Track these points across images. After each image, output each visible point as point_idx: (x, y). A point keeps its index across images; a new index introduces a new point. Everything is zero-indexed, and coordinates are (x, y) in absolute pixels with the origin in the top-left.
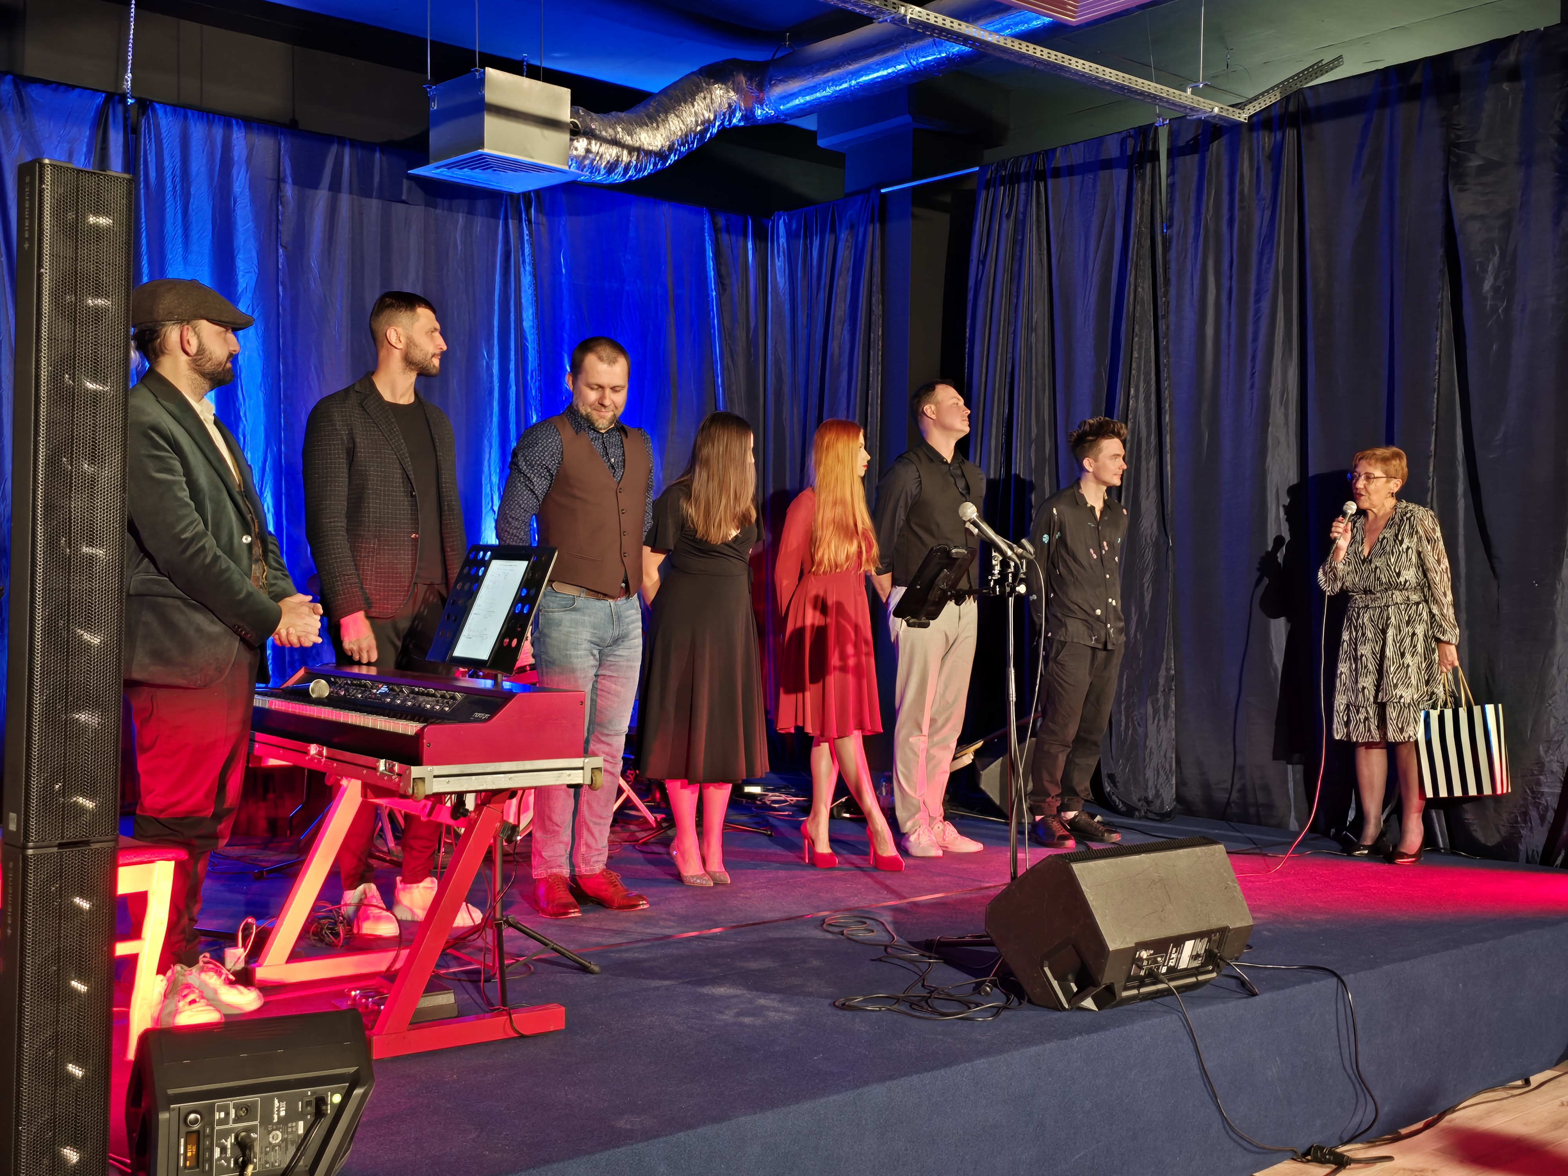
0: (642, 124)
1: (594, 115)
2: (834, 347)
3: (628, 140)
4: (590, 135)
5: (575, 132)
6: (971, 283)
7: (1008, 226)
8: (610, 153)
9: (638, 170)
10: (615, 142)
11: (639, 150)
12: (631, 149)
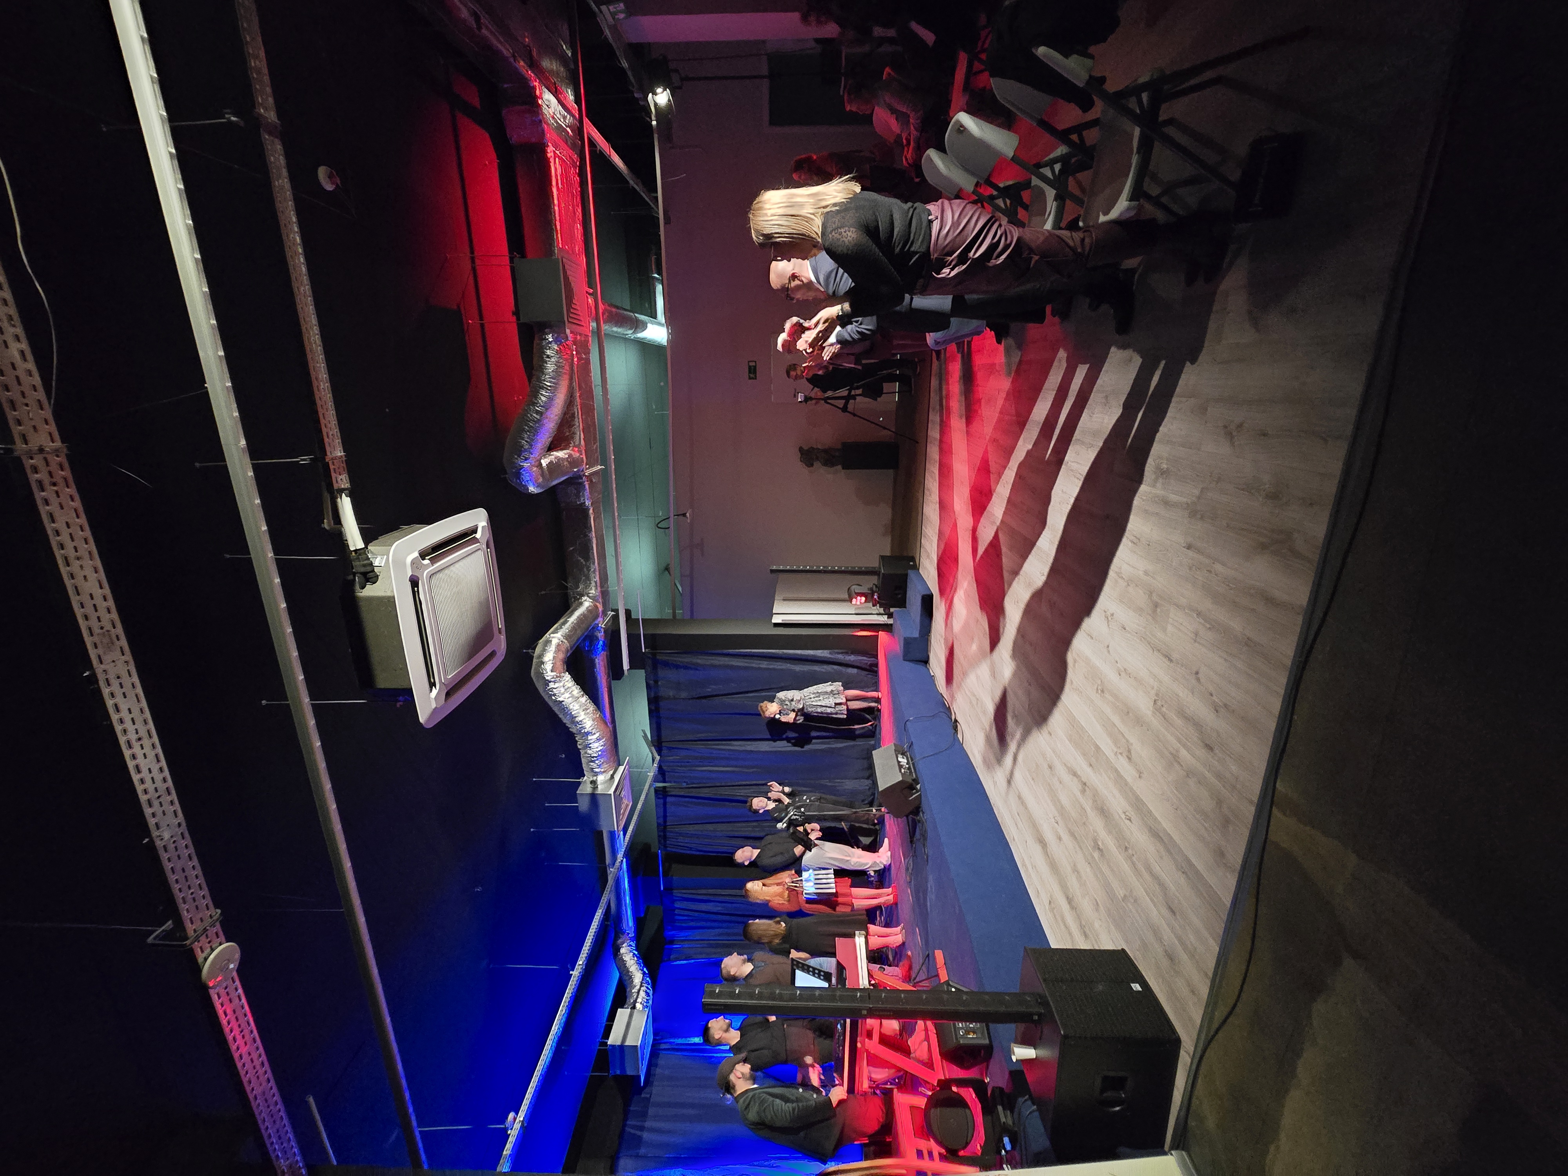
0: (632, 981)
1: (628, 1000)
2: (715, 909)
3: (638, 987)
4: (635, 1002)
5: (634, 1008)
6: (698, 853)
7: (681, 839)
8: (642, 994)
9: (649, 984)
10: (638, 992)
11: (642, 983)
12: (641, 986)
